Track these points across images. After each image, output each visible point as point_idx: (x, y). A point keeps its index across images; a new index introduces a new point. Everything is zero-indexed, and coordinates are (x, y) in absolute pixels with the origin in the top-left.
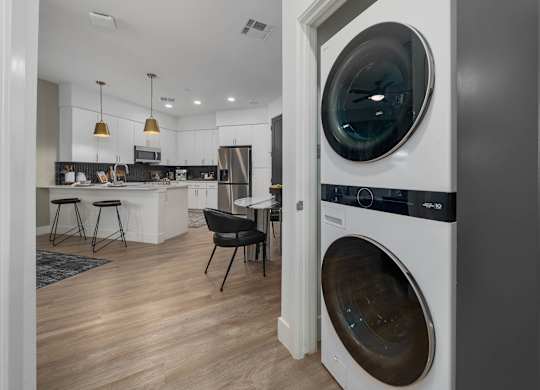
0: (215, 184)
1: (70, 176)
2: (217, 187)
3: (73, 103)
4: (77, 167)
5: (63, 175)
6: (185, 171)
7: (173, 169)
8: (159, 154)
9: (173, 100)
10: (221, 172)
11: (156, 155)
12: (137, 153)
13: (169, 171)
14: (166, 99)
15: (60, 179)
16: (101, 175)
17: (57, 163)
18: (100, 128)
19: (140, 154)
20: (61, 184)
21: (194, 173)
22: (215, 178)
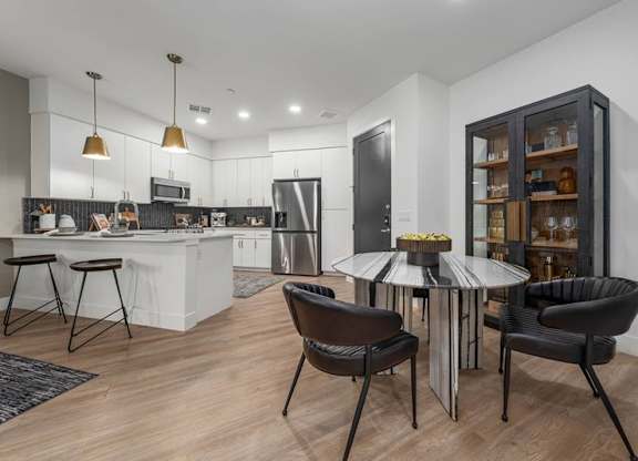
0: (268, 232)
1: (48, 221)
2: (270, 237)
3: (52, 107)
4: (61, 207)
5: (37, 218)
6: (223, 215)
7: (207, 211)
8: (188, 190)
9: (206, 110)
10: (277, 215)
11: (184, 192)
12: (155, 187)
13: (201, 215)
14: (197, 110)
15: (31, 224)
16: (99, 218)
17: (26, 200)
18: (93, 144)
19: (160, 190)
20: (33, 232)
21: (236, 217)
22: (267, 224)
